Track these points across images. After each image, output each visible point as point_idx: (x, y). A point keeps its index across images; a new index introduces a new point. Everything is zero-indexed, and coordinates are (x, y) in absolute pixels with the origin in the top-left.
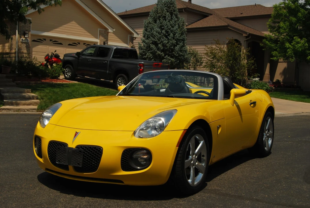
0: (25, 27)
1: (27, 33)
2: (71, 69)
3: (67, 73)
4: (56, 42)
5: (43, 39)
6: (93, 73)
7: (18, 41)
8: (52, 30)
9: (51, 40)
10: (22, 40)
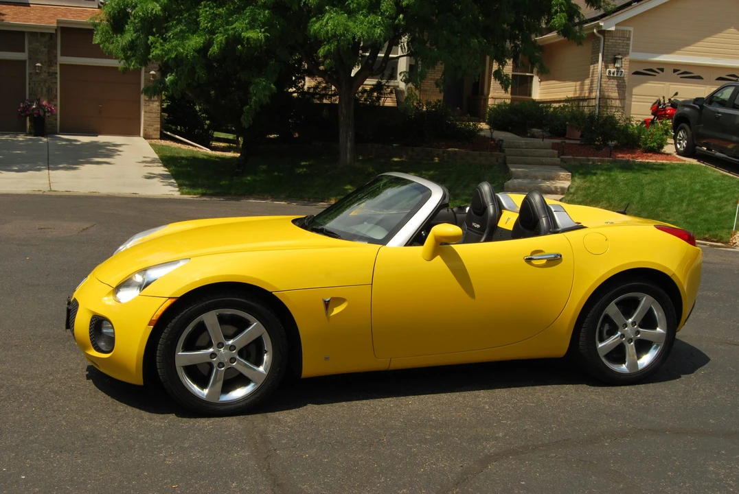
0: (617, 46)
1: (618, 59)
2: (687, 134)
3: (681, 140)
4: (687, 74)
5: (658, 69)
6: (730, 146)
7: (601, 76)
8: (679, 49)
9: (675, 71)
10: (610, 72)
